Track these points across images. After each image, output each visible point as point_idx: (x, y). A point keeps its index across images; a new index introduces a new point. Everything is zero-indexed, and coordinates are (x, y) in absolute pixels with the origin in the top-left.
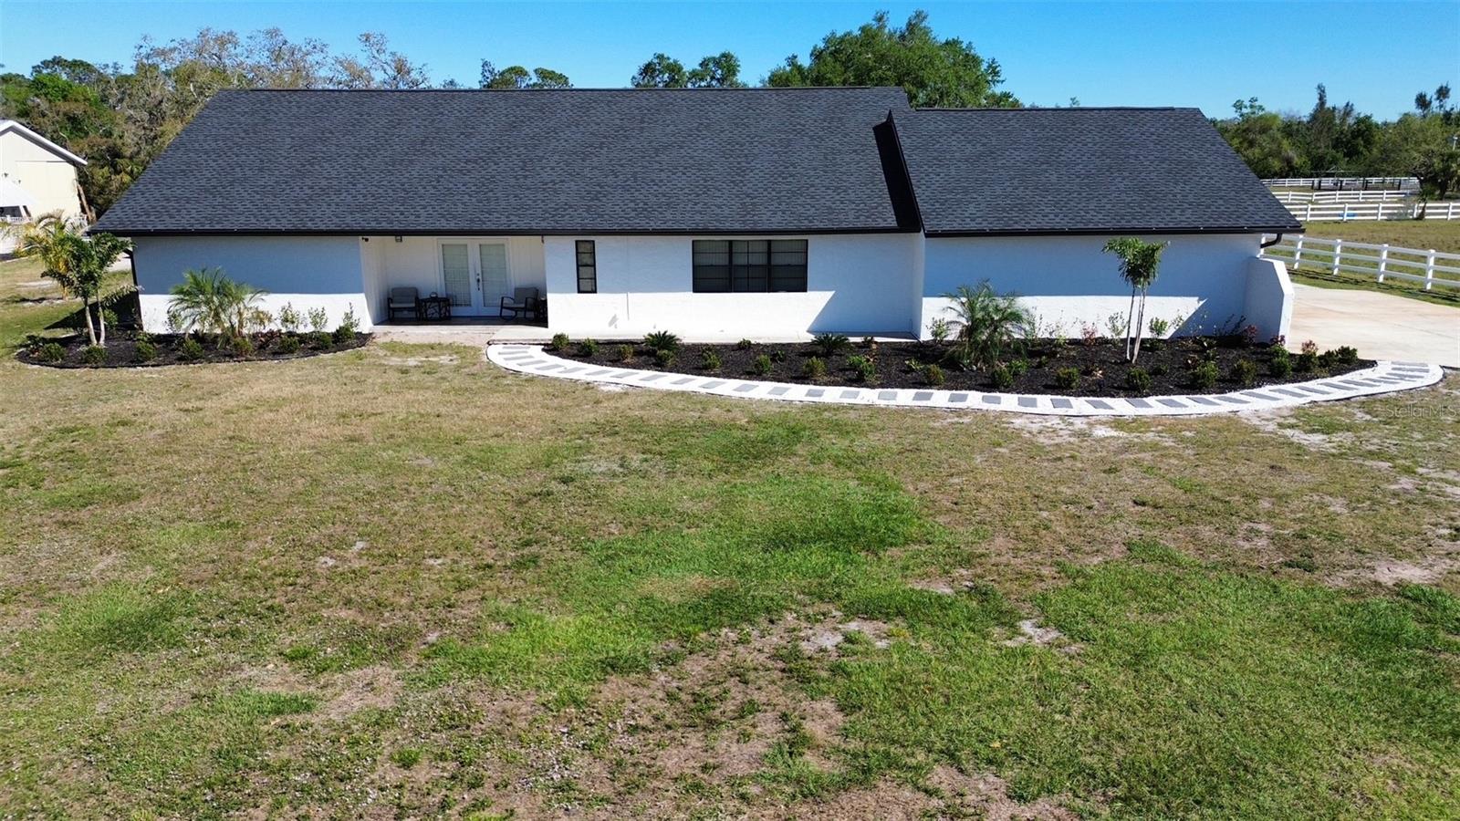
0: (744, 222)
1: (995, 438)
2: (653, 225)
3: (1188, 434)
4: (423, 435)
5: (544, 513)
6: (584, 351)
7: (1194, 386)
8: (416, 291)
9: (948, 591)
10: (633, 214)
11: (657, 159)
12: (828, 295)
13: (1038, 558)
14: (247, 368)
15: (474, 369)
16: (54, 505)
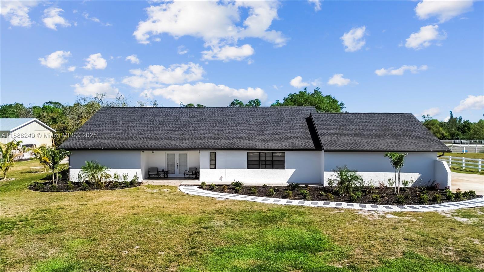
0: (264, 146)
1: (353, 217)
2: (235, 147)
3: (420, 218)
4: (158, 213)
5: (199, 238)
6: (211, 188)
7: (421, 202)
8: (157, 168)
9: (341, 267)
10: (228, 144)
11: (236, 127)
12: (293, 171)
13: (372, 256)
14: (102, 192)
15: (175, 193)
16: (37, 233)
